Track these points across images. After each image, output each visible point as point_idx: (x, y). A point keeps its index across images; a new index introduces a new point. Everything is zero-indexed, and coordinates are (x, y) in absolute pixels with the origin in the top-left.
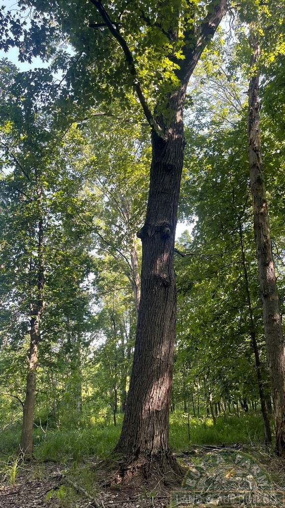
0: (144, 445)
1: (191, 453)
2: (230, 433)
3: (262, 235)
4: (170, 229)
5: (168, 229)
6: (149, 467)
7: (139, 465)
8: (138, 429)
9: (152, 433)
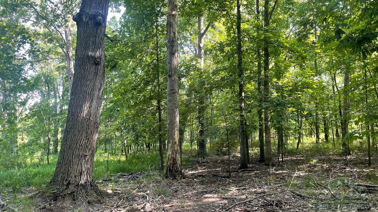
0: (74, 179)
1: (108, 180)
2: (136, 165)
3: (172, 32)
4: (102, 18)
5: (100, 18)
6: (77, 193)
7: (69, 192)
8: (69, 168)
9: (80, 171)
